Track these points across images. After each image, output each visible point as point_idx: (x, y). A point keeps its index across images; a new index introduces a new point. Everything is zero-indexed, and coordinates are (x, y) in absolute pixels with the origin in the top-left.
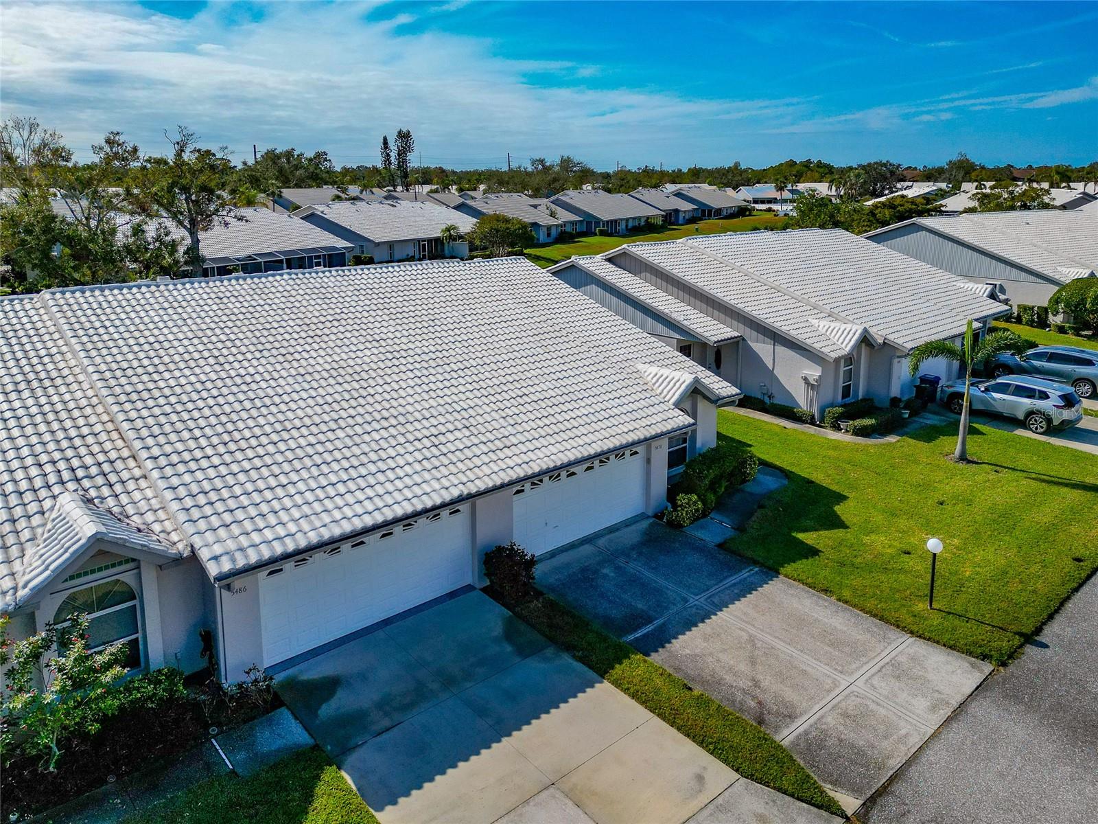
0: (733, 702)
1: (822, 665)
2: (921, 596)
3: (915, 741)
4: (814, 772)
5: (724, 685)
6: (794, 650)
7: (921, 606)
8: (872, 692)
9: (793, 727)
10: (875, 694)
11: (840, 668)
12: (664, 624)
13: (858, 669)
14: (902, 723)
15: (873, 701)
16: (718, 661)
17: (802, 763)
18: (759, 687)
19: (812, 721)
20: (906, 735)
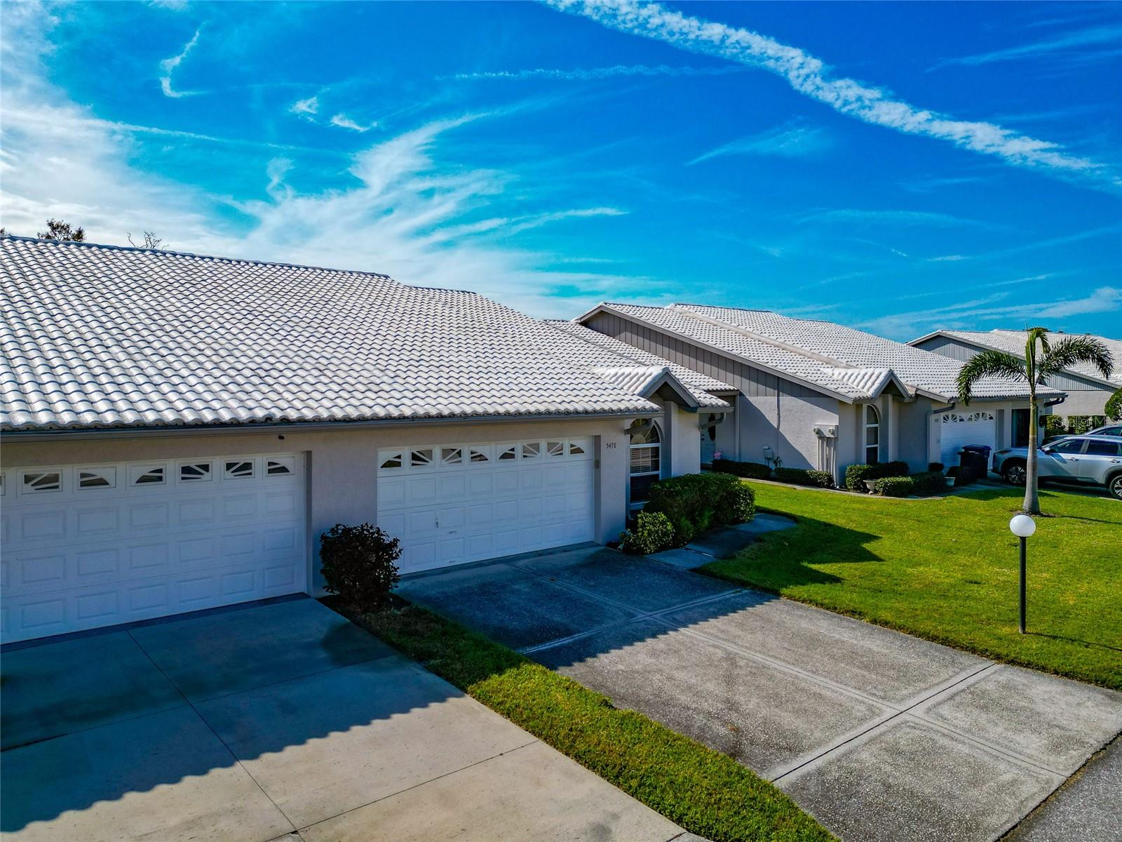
0: (688, 728)
1: (849, 689)
2: (1005, 621)
3: (1032, 793)
4: (836, 830)
5: (674, 707)
6: (801, 671)
7: (1006, 630)
8: (940, 723)
9: (795, 764)
10: (946, 726)
11: (882, 694)
12: (590, 638)
13: (911, 695)
14: (1002, 766)
15: (944, 735)
16: (670, 678)
17: (811, 815)
18: (737, 711)
19: (832, 756)
20: (1014, 782)
